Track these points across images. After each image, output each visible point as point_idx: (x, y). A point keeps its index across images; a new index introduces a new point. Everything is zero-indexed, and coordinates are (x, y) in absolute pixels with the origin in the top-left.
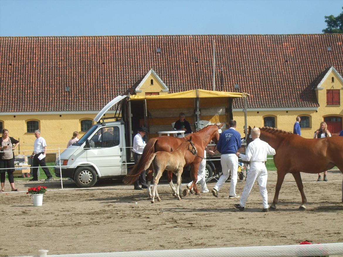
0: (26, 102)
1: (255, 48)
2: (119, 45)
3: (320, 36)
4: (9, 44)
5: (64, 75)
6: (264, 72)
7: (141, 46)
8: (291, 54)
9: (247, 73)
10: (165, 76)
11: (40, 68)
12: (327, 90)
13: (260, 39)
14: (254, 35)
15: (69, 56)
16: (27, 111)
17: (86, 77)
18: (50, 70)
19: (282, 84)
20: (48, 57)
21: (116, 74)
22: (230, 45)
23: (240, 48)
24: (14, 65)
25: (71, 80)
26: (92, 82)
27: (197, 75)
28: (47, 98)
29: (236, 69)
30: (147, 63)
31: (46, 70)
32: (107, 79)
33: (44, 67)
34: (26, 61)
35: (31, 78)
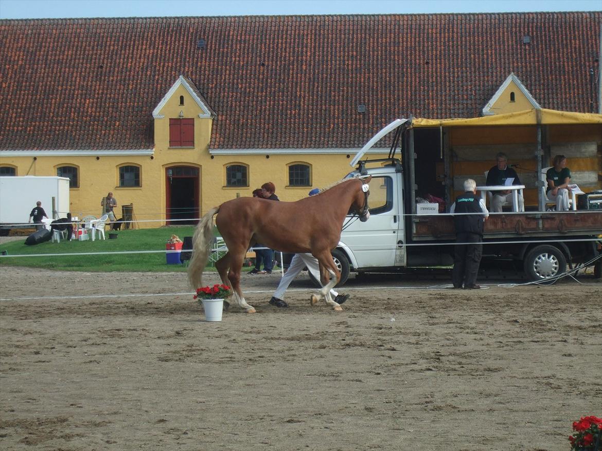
0: (288, 131)
2: (455, 30)
4: (261, 28)
5: (356, 83)
7: (495, 33)
11: (314, 70)
15: (365, 49)
16: (289, 147)
17: (394, 87)
18: (331, 74)
20: (328, 52)
21: (450, 82)
24: (268, 66)
25: (368, 92)
26: (405, 97)
28: (325, 124)
30: (505, 63)
31: (325, 75)
32: (432, 91)
33: (321, 69)
34: (289, 59)
35: (298, 89)
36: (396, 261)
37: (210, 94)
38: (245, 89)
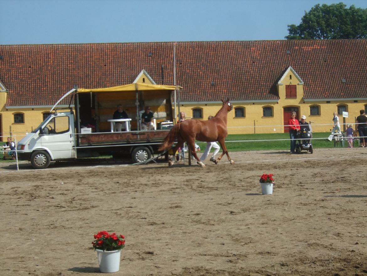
0: (42, 97)
1: (229, 51)
2: (118, 50)
3: (281, 42)
4: (29, 50)
5: (73, 75)
6: (235, 71)
7: (136, 51)
8: (257, 57)
9: (221, 72)
10: (155, 76)
11: (54, 69)
12: (286, 85)
13: (232, 45)
14: (227, 42)
15: (77, 59)
16: (42, 105)
17: (90, 76)
18: (62, 71)
19: (250, 81)
20: (60, 61)
21: (116, 74)
22: (208, 50)
23: (216, 51)
24: (32, 68)
25: (79, 79)
26: (95, 81)
27: (181, 74)
28: (59, 94)
29: (212, 69)
30: (140, 65)
31: (59, 72)
32: (108, 78)
33: (57, 69)
34: (42, 65)
35: (47, 78)
36: (72, 156)
37: (5, 81)
38: (22, 78)
